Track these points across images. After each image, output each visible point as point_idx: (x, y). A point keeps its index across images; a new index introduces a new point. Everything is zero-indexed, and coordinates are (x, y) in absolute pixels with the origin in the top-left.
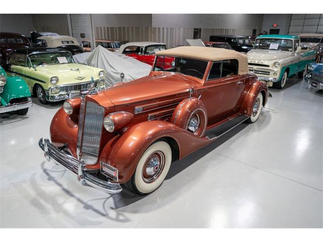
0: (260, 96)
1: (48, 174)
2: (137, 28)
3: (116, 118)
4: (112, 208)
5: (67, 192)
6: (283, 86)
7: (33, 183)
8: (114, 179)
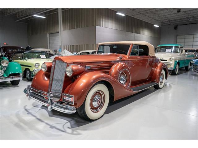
0: (163, 72)
1: (27, 111)
2: (88, 45)
3: (74, 68)
4: (69, 128)
5: (40, 120)
6: (177, 73)
8: (71, 104)
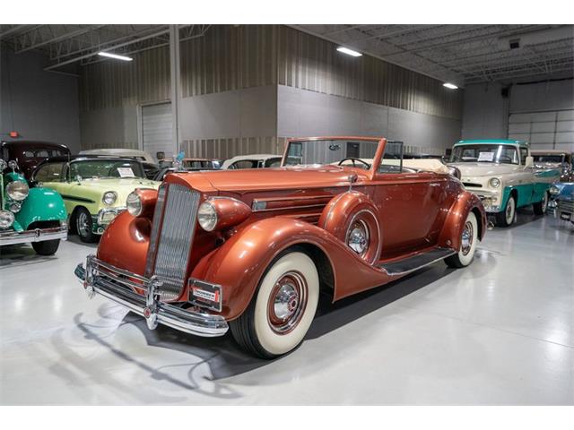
0: (472, 218)
1: (85, 330)
2: (253, 139)
3: (222, 206)
4: (206, 378)
5: (121, 355)
6: (509, 221)
7: (56, 342)
8: (213, 308)
